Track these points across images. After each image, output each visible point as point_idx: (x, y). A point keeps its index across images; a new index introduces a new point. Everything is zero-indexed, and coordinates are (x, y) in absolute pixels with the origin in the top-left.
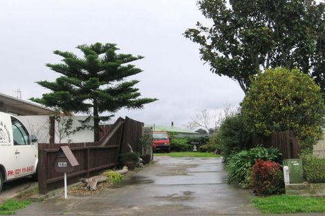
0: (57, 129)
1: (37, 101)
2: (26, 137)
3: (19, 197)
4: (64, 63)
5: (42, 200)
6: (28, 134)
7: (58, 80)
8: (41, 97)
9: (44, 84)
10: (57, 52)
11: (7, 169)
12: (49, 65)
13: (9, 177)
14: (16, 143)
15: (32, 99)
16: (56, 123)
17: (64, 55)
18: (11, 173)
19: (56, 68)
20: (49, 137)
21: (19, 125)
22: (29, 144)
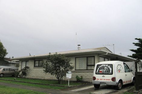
0: (138, 66)
1: (130, 56)
2: (128, 70)
3: (128, 91)
4: (139, 42)
5: (138, 93)
6: (129, 68)
7: (138, 49)
8: (132, 55)
9: (132, 50)
10: (136, 39)
11: (123, 81)
12: (134, 43)
13: (124, 84)
14: (125, 72)
15: (128, 56)
16: (138, 64)
17: (139, 39)
18: (124, 82)
19: (136, 44)
20: (135, 69)
21: (125, 65)
22: (130, 72)
